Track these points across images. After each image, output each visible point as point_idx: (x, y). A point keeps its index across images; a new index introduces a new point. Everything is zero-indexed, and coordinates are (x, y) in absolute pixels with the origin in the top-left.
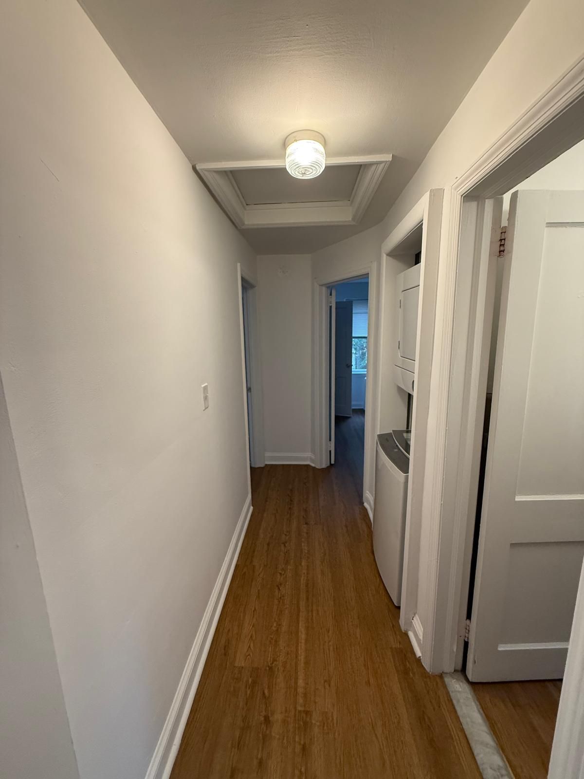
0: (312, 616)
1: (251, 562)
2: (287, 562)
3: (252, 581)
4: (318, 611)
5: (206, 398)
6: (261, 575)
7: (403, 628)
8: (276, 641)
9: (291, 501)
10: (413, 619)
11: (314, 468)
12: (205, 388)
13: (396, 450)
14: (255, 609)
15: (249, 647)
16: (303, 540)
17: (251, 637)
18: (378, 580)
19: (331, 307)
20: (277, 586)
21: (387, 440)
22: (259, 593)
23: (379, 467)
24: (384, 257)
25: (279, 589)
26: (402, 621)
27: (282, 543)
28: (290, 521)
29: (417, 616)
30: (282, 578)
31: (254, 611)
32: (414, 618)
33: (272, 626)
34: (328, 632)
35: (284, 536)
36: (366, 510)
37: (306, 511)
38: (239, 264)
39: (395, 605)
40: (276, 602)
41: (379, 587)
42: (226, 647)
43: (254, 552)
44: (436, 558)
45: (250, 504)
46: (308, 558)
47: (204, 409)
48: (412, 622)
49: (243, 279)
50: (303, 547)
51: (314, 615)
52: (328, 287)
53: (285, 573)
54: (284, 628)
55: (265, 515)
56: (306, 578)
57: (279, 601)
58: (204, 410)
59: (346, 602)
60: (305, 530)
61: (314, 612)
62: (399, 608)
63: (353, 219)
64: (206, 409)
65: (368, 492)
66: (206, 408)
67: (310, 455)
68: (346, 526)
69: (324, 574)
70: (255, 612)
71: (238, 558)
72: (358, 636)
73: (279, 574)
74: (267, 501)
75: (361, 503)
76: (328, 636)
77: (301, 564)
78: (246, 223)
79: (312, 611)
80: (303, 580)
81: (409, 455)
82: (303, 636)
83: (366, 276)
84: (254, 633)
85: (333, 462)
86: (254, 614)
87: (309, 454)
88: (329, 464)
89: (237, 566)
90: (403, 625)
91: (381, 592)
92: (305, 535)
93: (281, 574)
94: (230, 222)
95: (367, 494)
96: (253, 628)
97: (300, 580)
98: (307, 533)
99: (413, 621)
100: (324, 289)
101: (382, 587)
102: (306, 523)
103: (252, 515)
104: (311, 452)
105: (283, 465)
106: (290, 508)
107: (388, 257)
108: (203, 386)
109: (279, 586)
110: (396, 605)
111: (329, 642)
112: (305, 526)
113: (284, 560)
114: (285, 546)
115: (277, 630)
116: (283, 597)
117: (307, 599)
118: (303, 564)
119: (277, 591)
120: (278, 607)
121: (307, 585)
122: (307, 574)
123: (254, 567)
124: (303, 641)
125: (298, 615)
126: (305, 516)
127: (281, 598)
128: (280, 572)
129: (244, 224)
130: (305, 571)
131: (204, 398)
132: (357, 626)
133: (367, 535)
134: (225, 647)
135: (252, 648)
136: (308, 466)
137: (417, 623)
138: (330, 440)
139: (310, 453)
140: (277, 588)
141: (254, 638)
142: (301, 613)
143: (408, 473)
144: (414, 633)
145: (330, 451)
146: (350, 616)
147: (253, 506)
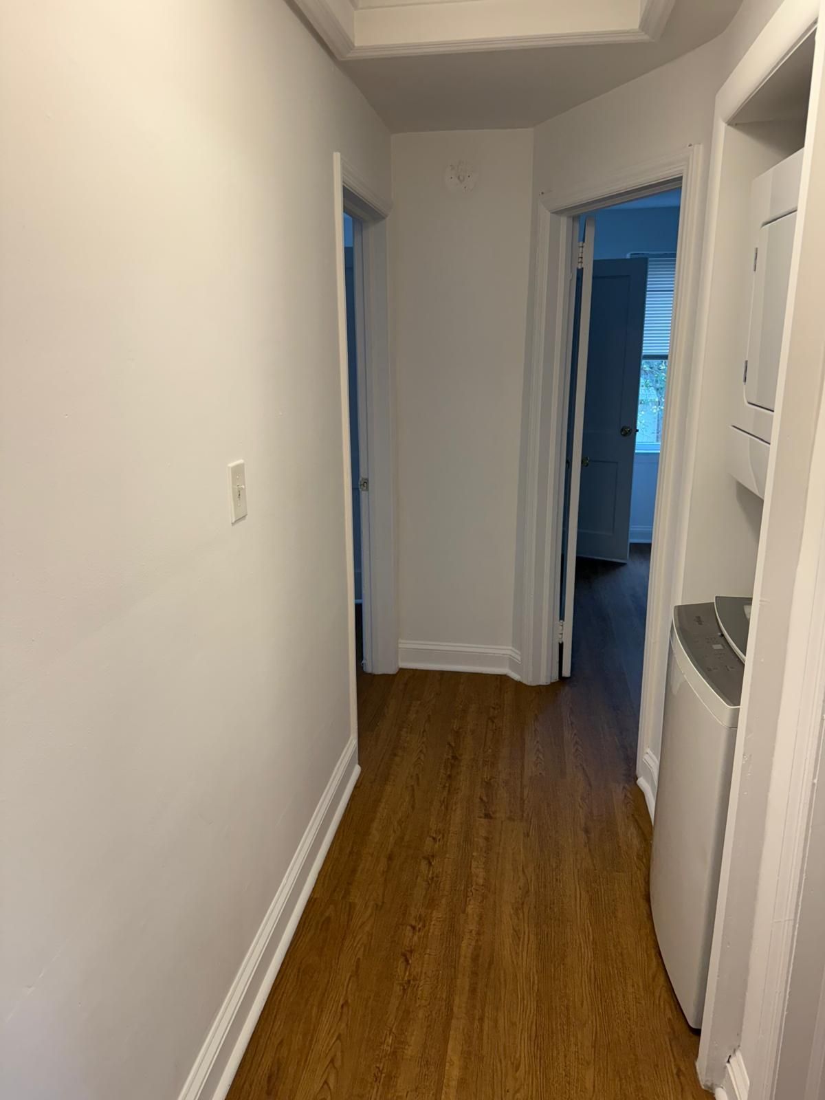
0: (482, 1030)
1: (347, 893)
2: (431, 903)
3: (344, 939)
4: (496, 1021)
5: (239, 495)
6: (367, 928)
7: (703, 1079)
8: (390, 1077)
9: (454, 758)
10: (728, 1062)
11: (519, 684)
12: (238, 472)
13: (719, 647)
14: (346, 1003)
15: (326, 1082)
16: (475, 854)
17: (332, 1061)
18: (654, 962)
19: (580, 273)
20: (404, 955)
21: (699, 620)
22: (358, 967)
23: (675, 691)
24: (721, 128)
25: (407, 961)
26: (702, 1064)
27: (424, 858)
28: (447, 808)
29: (738, 1054)
30: (416, 938)
31: (342, 1006)
32: (731, 1060)
33: (382, 1043)
34: (517, 1069)
35: (429, 841)
36: (641, 794)
37: (488, 785)
38: (337, 156)
39: (689, 1026)
40: (397, 989)
41: (654, 980)
42: (272, 1079)
43: (354, 871)
44: (792, 917)
45: (353, 757)
46: (484, 897)
47: (234, 521)
48: (726, 1067)
49: (348, 194)
50: (473, 870)
51: (486, 1028)
52: (575, 218)
53: (424, 926)
54: (410, 1052)
55: (388, 788)
56: (473, 943)
57: (404, 989)
58: (233, 524)
59: (568, 1009)
60: (483, 833)
61: (486, 1021)
62: (697, 1032)
63: (644, 24)
64: (237, 521)
65: (648, 750)
66: (240, 519)
67: (509, 652)
68: (587, 831)
69: (519, 938)
70: (345, 1009)
71: (316, 883)
72: (589, 1085)
73: (409, 928)
74: (395, 755)
75: (632, 777)
76: (516, 1079)
77: (464, 912)
78: (358, 43)
79: (481, 1019)
80: (466, 948)
81: (745, 655)
82: (454, 1072)
83: (674, 186)
84: (339, 1054)
85: (566, 672)
86: (342, 1013)
87: (507, 650)
88: (556, 677)
89: (311, 902)
90: (704, 1073)
91: (657, 994)
92: (482, 842)
93: (414, 928)
94: (313, 41)
95: (646, 757)
96: (338, 1041)
97: (459, 946)
98: (487, 839)
99: (728, 1065)
100: (564, 221)
101: (662, 980)
102: (487, 816)
103: (356, 787)
104: (513, 646)
105: (442, 673)
106: (450, 776)
107: (731, 129)
108: (232, 465)
109: (408, 954)
110: (692, 1025)
111: (517, 1091)
112: (483, 821)
113: (425, 897)
114: (430, 863)
115: (394, 1053)
116: (415, 979)
117: (473, 990)
118: (469, 909)
119: (401, 965)
120: (400, 1003)
121: (475, 959)
122: (478, 934)
123: (352, 906)
124: (454, 1083)
125: (447, 1026)
126: (485, 799)
127: (409, 981)
128: (413, 923)
129: (350, 46)
130: (473, 926)
131: (234, 492)
132: (588, 1063)
133: (638, 855)
134: (270, 1078)
135: (332, 1087)
136: (503, 679)
137: (738, 1071)
138: (562, 617)
139: (511, 648)
140: (402, 959)
141: (338, 1064)
142: (454, 1021)
143: (739, 705)
144: (728, 1093)
145: (561, 646)
146: (572, 1039)
147: (359, 764)
